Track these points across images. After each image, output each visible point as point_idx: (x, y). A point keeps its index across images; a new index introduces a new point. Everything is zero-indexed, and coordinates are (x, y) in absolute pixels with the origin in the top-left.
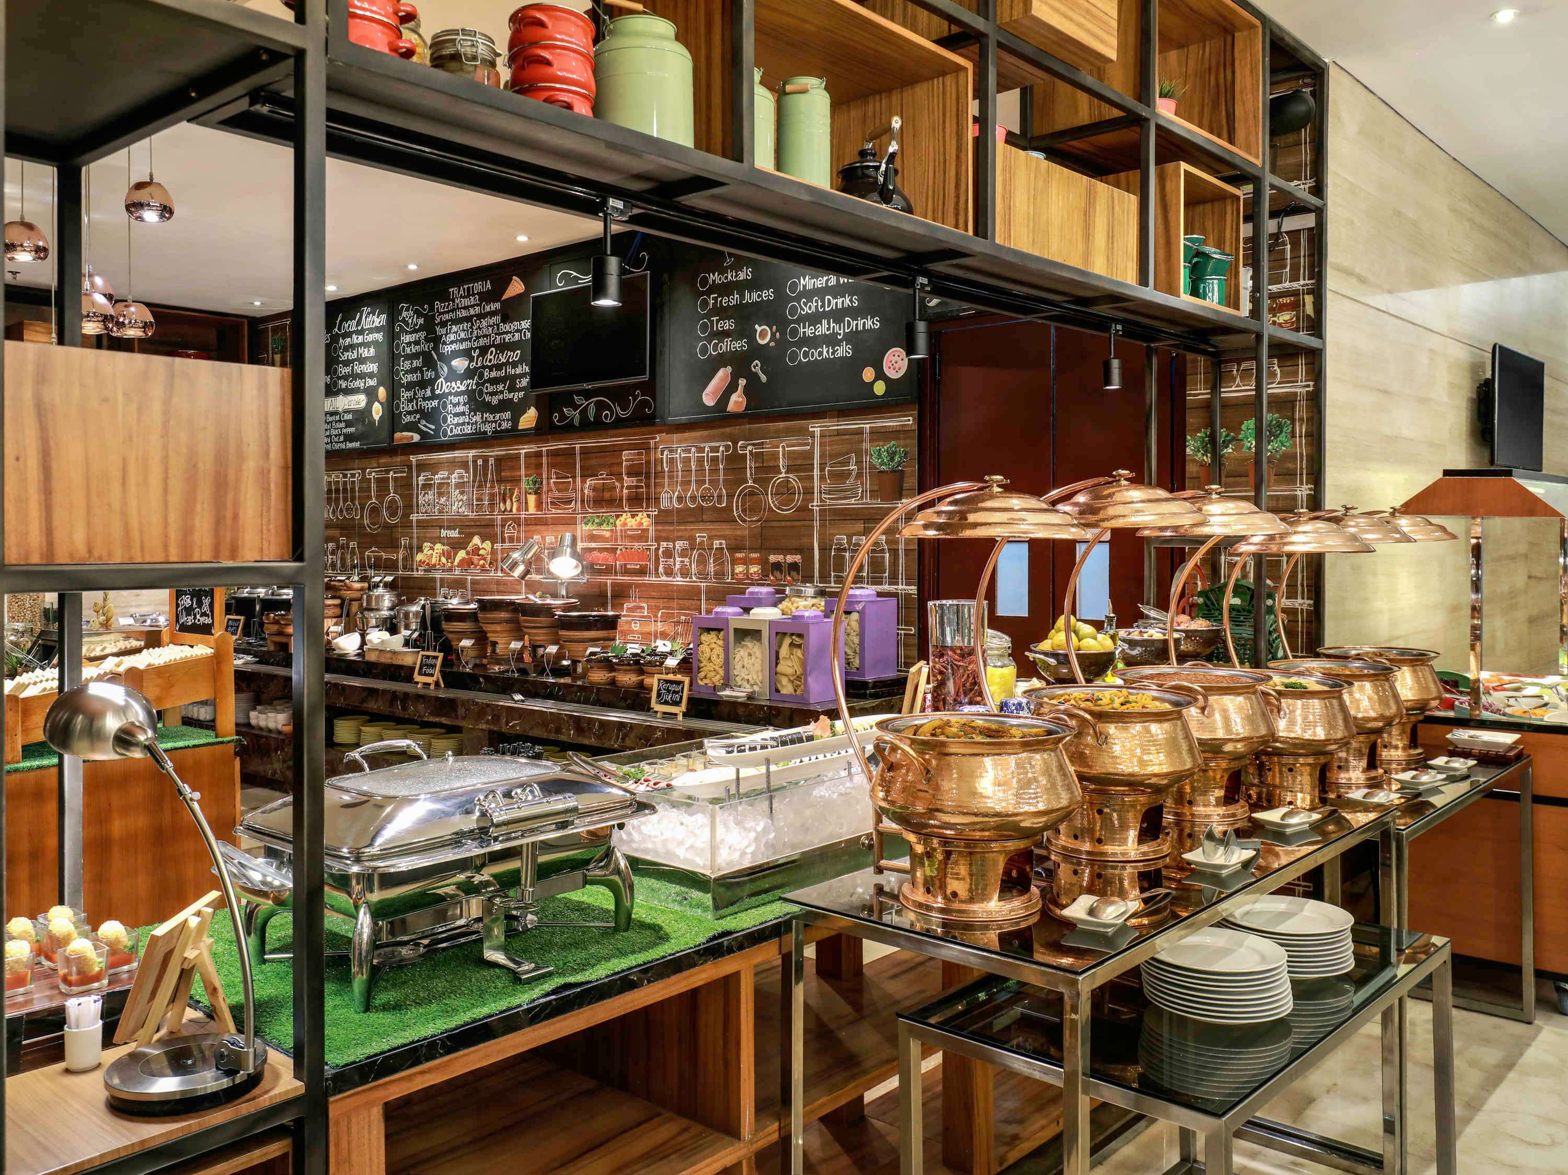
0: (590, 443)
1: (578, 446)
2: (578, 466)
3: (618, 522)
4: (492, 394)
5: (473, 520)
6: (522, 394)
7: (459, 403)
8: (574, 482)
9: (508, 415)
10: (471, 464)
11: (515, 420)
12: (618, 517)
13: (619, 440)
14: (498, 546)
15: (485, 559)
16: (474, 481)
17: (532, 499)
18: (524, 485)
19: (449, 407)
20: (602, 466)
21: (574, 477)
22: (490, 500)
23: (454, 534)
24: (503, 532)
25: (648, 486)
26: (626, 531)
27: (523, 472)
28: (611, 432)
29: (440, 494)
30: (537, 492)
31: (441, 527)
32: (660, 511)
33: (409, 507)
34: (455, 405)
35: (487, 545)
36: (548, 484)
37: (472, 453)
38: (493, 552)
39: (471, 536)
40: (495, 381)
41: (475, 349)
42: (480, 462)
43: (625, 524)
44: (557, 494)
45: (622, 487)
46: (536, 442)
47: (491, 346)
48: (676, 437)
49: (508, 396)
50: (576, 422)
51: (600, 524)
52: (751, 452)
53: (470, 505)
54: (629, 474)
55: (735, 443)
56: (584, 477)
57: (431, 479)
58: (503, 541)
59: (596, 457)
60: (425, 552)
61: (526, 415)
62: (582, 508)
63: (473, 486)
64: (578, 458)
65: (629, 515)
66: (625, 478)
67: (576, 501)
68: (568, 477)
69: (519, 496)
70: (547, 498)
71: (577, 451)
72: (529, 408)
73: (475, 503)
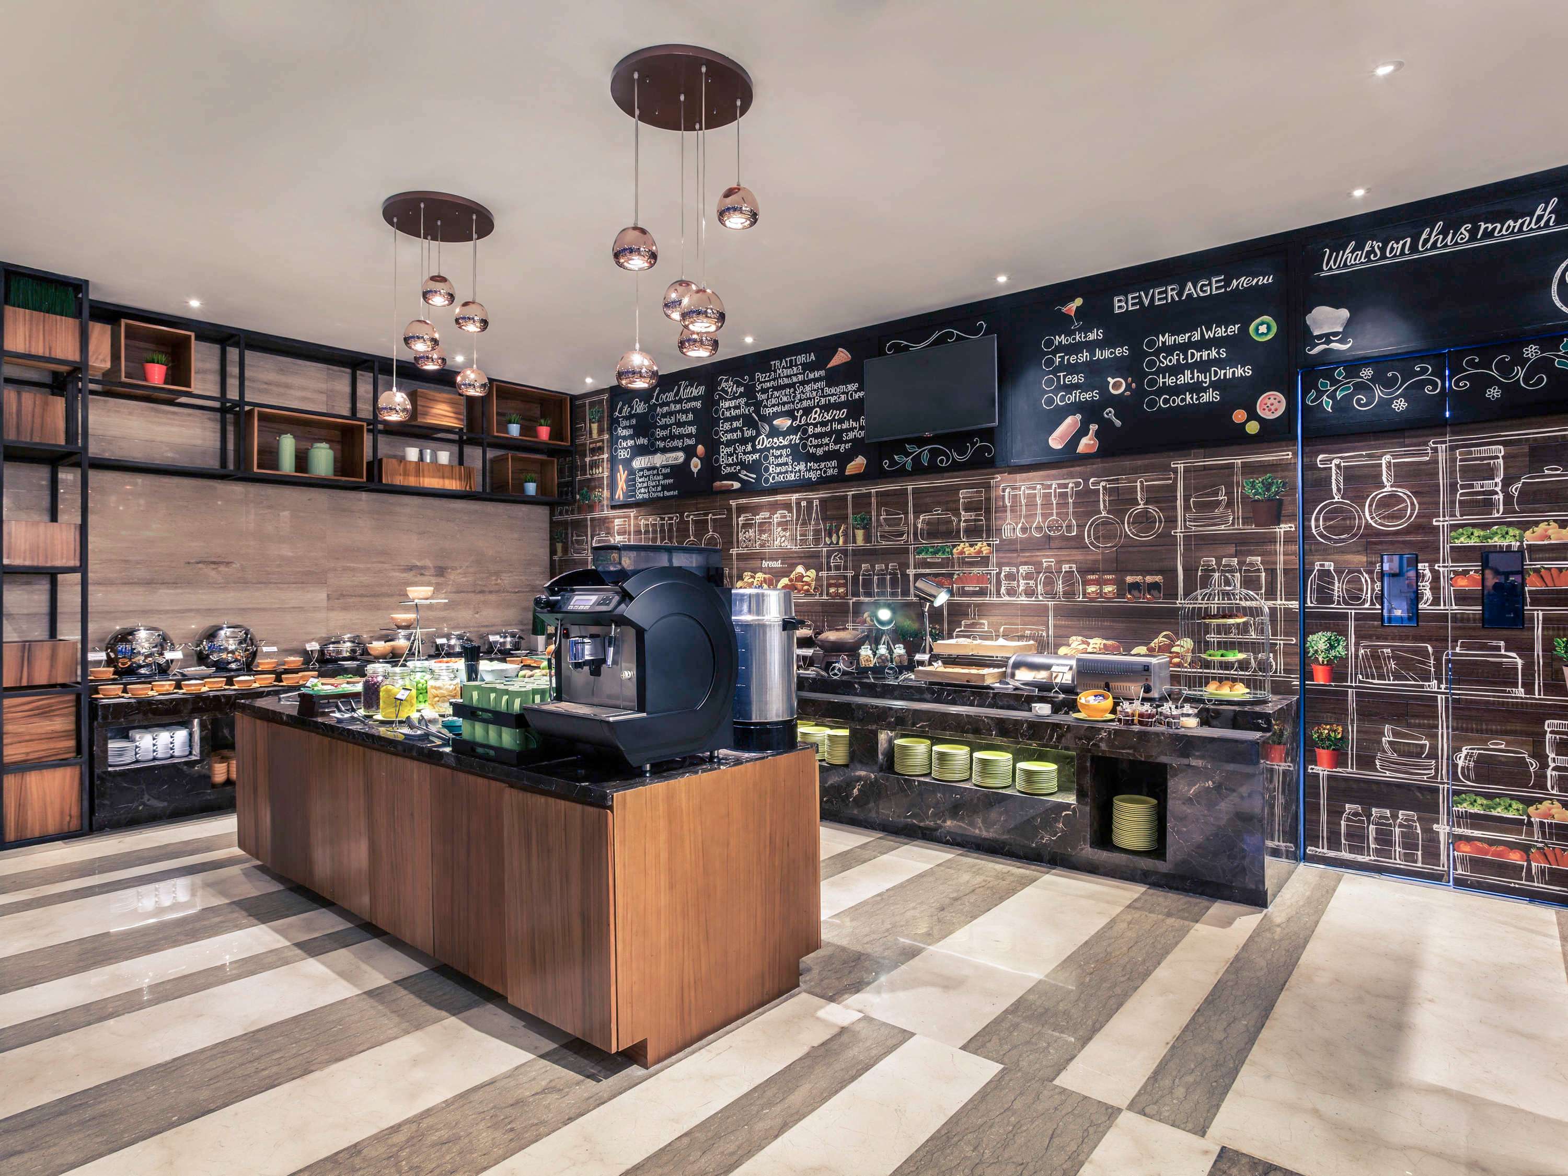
0: (923, 484)
1: (910, 488)
2: (910, 504)
3: (955, 551)
4: (816, 446)
5: (796, 552)
6: (848, 446)
7: (781, 456)
8: (906, 518)
9: (834, 463)
10: (794, 505)
11: (842, 467)
12: (954, 546)
13: (956, 481)
14: (824, 574)
15: (809, 585)
16: (797, 520)
17: (860, 533)
18: (851, 522)
19: (771, 459)
20: (939, 504)
21: (906, 513)
22: (815, 535)
23: (777, 564)
24: (828, 562)
25: (988, 519)
26: (963, 558)
27: (850, 510)
28: (946, 474)
29: (762, 532)
30: (866, 528)
31: (762, 559)
32: (1002, 540)
33: (729, 544)
34: (777, 457)
35: (812, 573)
36: (878, 520)
37: (794, 497)
38: (818, 579)
39: (793, 566)
40: (819, 436)
41: (797, 410)
42: (804, 504)
43: (962, 552)
44: (887, 528)
45: (960, 521)
46: (864, 485)
47: (814, 407)
48: (1018, 476)
49: (833, 447)
50: (909, 467)
51: (935, 553)
52: (1104, 488)
53: (793, 539)
54: (966, 510)
55: (1086, 481)
56: (917, 513)
57: (752, 519)
58: (829, 569)
59: (930, 496)
60: (745, 580)
61: (853, 463)
62: (914, 540)
63: (797, 524)
64: (910, 498)
65: (967, 544)
66: (963, 513)
67: (908, 534)
68: (899, 514)
69: (845, 531)
70: (877, 532)
71: (909, 491)
72: (857, 457)
73: (799, 538)
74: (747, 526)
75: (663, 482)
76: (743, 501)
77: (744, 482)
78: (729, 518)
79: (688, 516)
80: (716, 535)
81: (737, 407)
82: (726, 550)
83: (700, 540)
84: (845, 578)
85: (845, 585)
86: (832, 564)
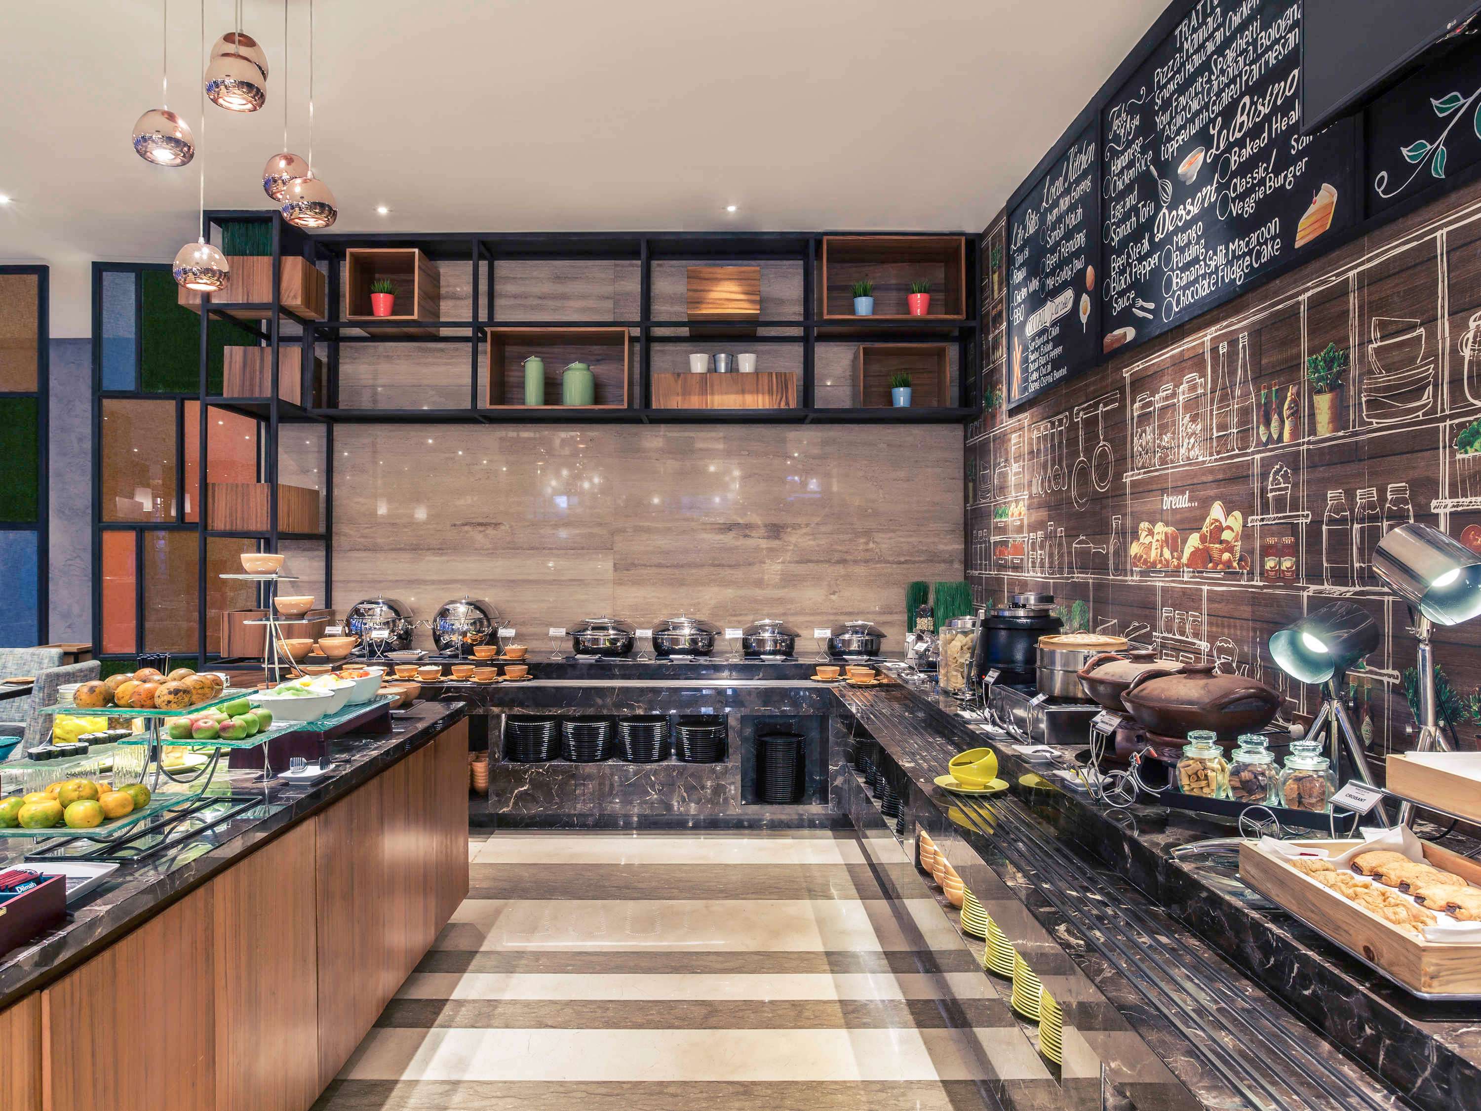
1: (1441, 235)
2: (1442, 289)
4: (1242, 197)
5: (1212, 471)
6: (1301, 165)
7: (1189, 244)
8: (1432, 335)
9: (1274, 226)
10: (1208, 357)
11: (1288, 232)
14: (1255, 520)
15: (1230, 549)
16: (1213, 391)
17: (1323, 402)
18: (1306, 374)
19: (1175, 257)
21: (1430, 321)
22: (1241, 423)
23: (1181, 502)
24: (1264, 491)
27: (1304, 344)
29: (1163, 429)
30: (1336, 386)
31: (1164, 491)
33: (1122, 462)
34: (1182, 250)
35: (1236, 520)
36: (1362, 356)
37: (1210, 334)
38: (1246, 533)
39: (1206, 505)
40: (1246, 168)
41: (1213, 121)
42: (1223, 348)
44: (1384, 378)
46: (1332, 264)
47: (1242, 95)
49: (1273, 184)
50: (1438, 172)
53: (1206, 440)
56: (1459, 312)
57: (1150, 404)
58: (1265, 509)
60: (1141, 540)
61: (1312, 209)
62: (1453, 401)
63: (1212, 404)
64: (1442, 267)
67: (1436, 386)
68: (1414, 327)
69: (1296, 402)
70: (1360, 393)
71: (1441, 247)
72: (1318, 190)
73: (1215, 435)
74: (1145, 418)
75: (1052, 354)
76: (1139, 366)
77: (1139, 323)
78: (1123, 407)
79: (1078, 414)
80: (1108, 447)
81: (1131, 165)
82: (1118, 476)
83: (1090, 460)
84: (1294, 529)
85: (1292, 550)
86: (1270, 495)
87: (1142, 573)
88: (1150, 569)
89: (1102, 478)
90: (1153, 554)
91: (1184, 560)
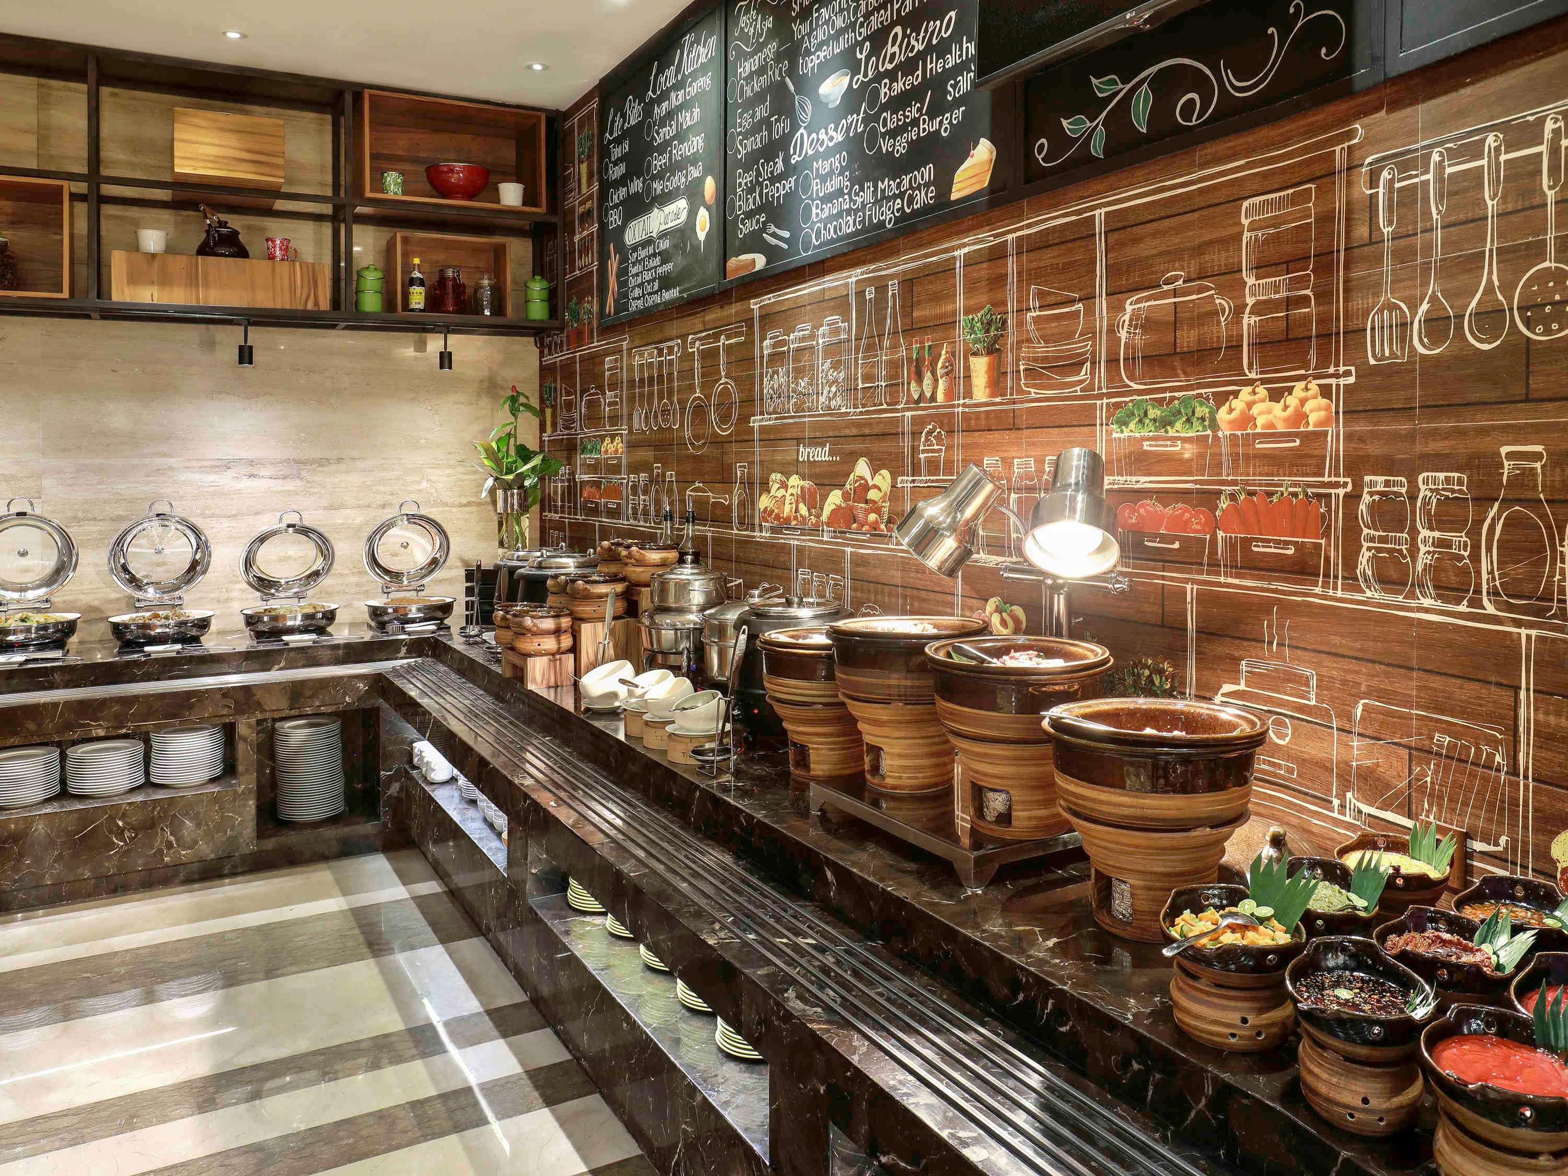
0: (1138, 196)
1: (1099, 214)
2: (1100, 268)
3: (1223, 414)
4: (894, 134)
5: (856, 424)
6: (959, 112)
7: (831, 173)
8: (1090, 311)
9: (928, 172)
10: (853, 300)
11: (944, 182)
12: (1221, 399)
13: (1230, 170)
14: (905, 481)
15: (878, 511)
16: (858, 339)
17: (980, 366)
18: (962, 334)
19: (815, 185)
20: (1174, 256)
21: (1088, 298)
22: (889, 377)
23: (821, 454)
24: (914, 450)
25: (1324, 296)
26: (1249, 440)
27: (960, 302)
29: (799, 372)
30: (993, 350)
31: (799, 441)
32: (1365, 373)
33: (749, 403)
34: (824, 179)
35: (883, 479)
36: (1021, 324)
37: (853, 276)
38: (895, 494)
39: (851, 459)
40: (899, 103)
41: (861, 44)
42: (870, 293)
43: (1247, 419)
44: (1042, 349)
45: (1239, 310)
46: (990, 223)
47: (893, 24)
48: (1422, 112)
49: (927, 127)
50: (1097, 149)
51: (1165, 423)
53: (850, 390)
54: (1262, 267)
56: (1117, 293)
57: (784, 343)
58: (916, 471)
59: (1155, 234)
60: (773, 492)
61: (968, 162)
62: (1110, 380)
63: (857, 352)
64: (1100, 245)
65: (1262, 391)
66: (1251, 281)
67: (1093, 363)
68: (1072, 301)
69: (950, 362)
70: (1018, 360)
71: (1099, 226)
72: (976, 144)
73: (860, 386)
74: (777, 358)
75: (660, 271)
76: (769, 299)
77: (771, 253)
78: (750, 343)
79: (693, 343)
80: (732, 384)
81: (762, 70)
82: (744, 419)
83: (708, 397)
86: (922, 456)
87: (773, 530)
88: (782, 525)
89: (724, 419)
90: (787, 510)
91: (824, 517)
